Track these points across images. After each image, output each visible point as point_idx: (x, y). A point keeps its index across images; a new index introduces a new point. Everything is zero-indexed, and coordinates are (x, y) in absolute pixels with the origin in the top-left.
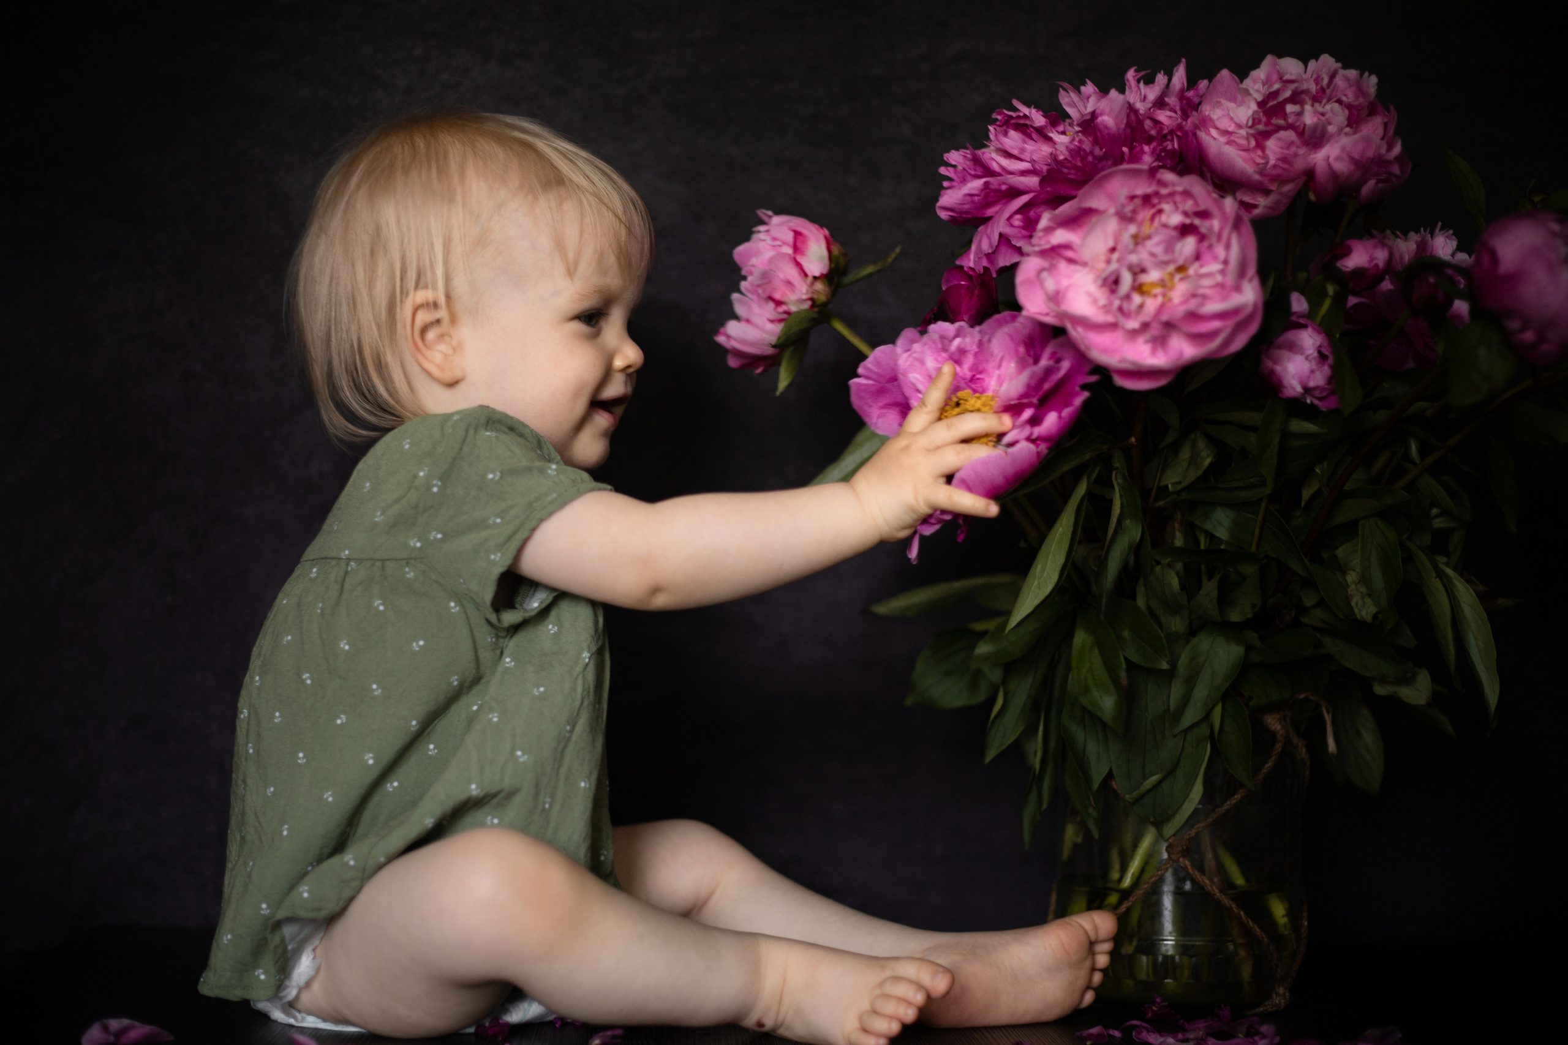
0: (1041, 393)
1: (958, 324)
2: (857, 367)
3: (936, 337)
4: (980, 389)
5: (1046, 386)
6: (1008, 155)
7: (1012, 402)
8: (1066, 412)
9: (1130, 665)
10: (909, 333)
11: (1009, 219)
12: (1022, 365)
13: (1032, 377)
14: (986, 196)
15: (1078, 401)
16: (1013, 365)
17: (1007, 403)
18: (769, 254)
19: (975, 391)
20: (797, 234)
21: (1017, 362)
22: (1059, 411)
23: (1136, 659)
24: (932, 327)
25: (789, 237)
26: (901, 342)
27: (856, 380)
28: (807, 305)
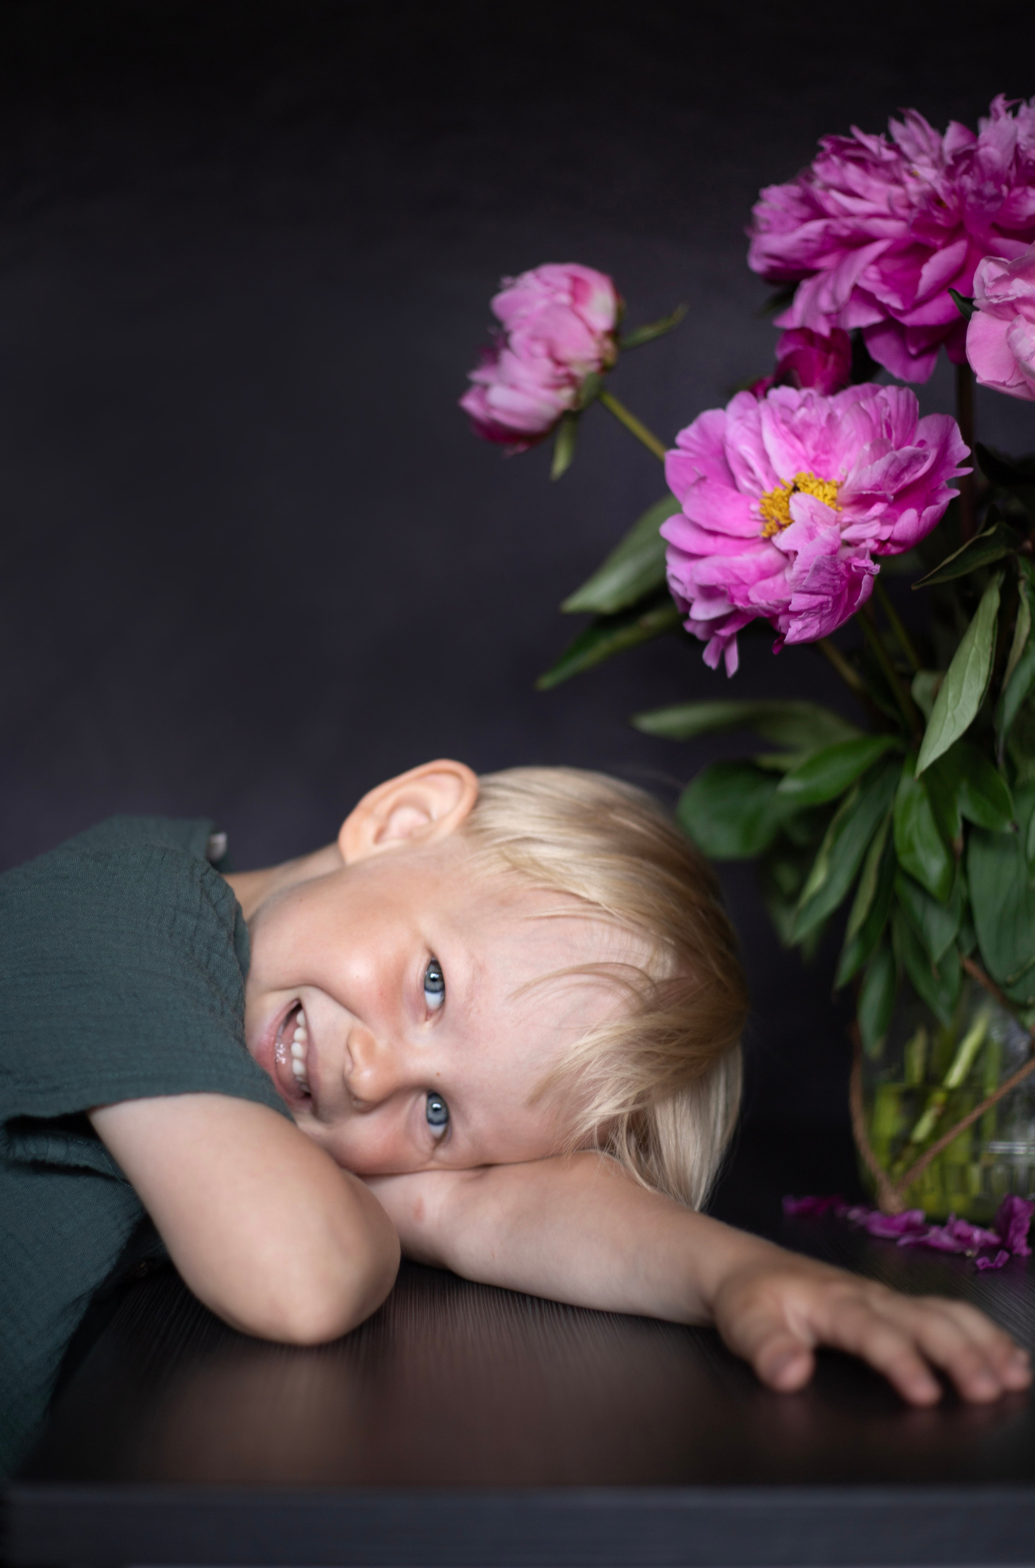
0: (900, 485)
1: (805, 392)
2: (675, 433)
3: (775, 405)
4: (824, 473)
5: (908, 478)
6: (850, 193)
7: (864, 492)
8: (930, 511)
9: (968, 827)
10: (742, 398)
11: (864, 271)
12: (879, 448)
13: (892, 463)
14: (823, 243)
15: (944, 500)
16: (867, 447)
17: (858, 493)
18: (541, 303)
19: (818, 475)
20: (576, 280)
21: (873, 446)
22: (920, 508)
23: (974, 817)
24: (774, 393)
25: (566, 283)
26: (734, 406)
27: (674, 452)
28: (594, 367)
